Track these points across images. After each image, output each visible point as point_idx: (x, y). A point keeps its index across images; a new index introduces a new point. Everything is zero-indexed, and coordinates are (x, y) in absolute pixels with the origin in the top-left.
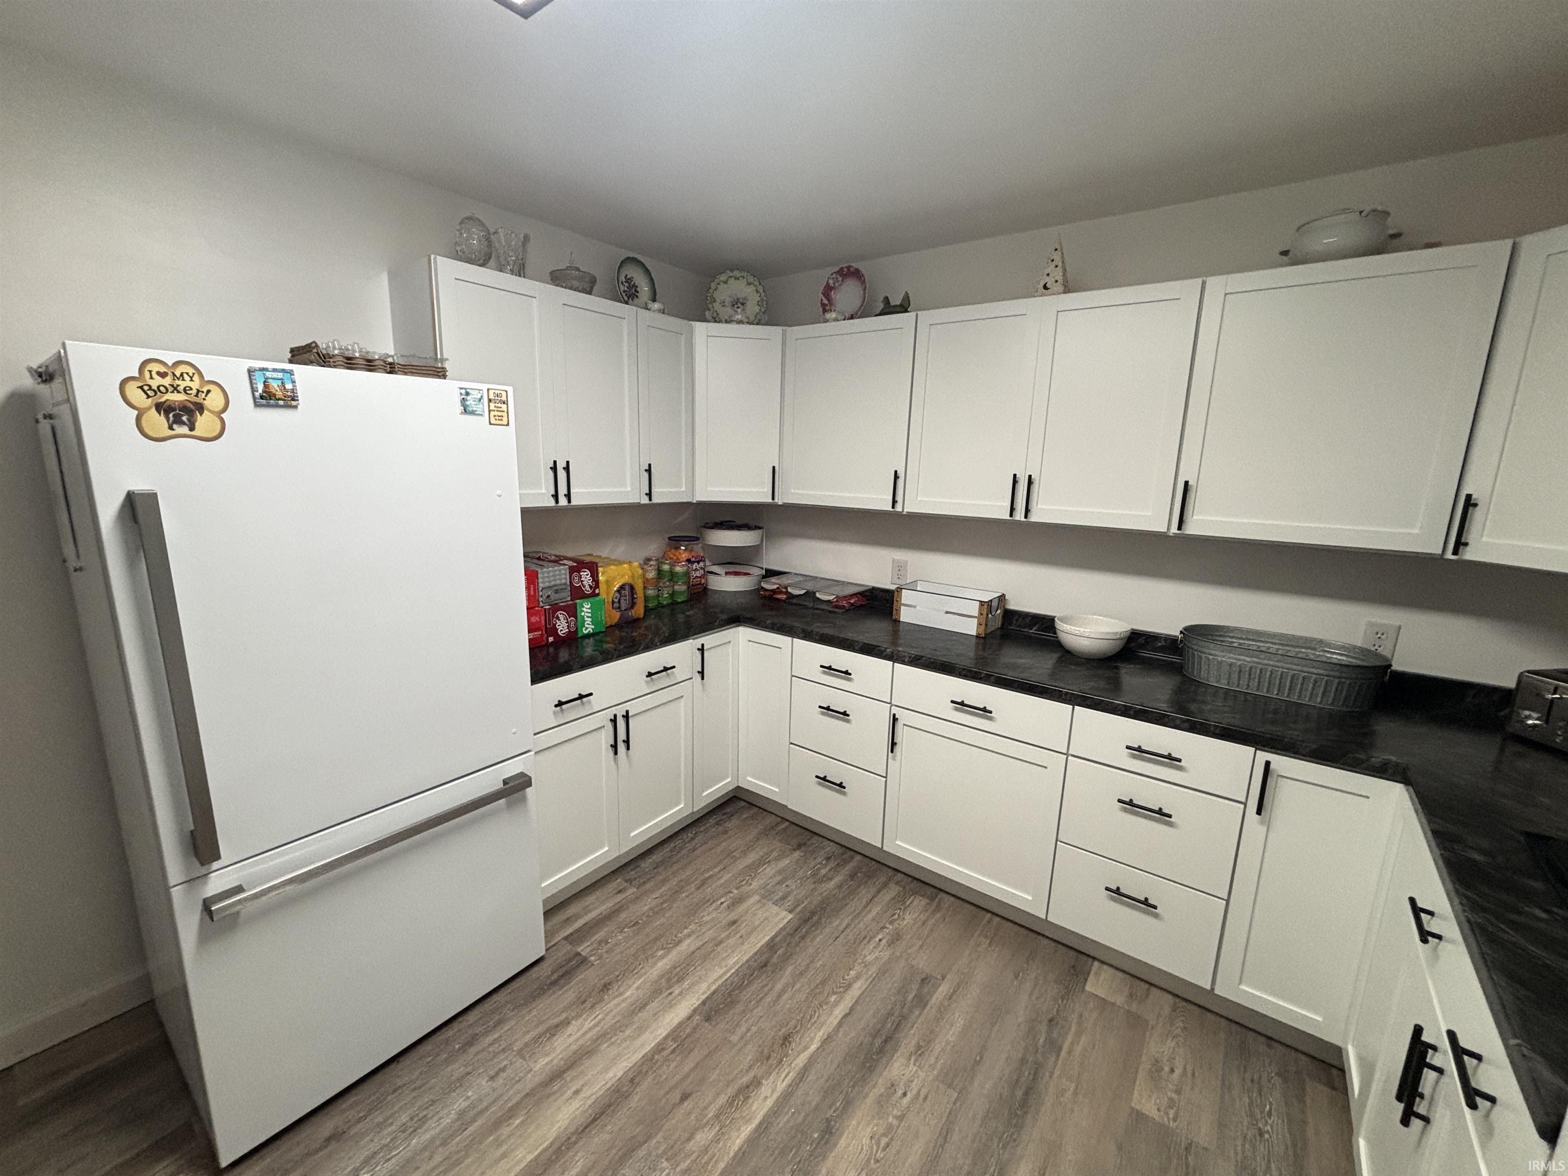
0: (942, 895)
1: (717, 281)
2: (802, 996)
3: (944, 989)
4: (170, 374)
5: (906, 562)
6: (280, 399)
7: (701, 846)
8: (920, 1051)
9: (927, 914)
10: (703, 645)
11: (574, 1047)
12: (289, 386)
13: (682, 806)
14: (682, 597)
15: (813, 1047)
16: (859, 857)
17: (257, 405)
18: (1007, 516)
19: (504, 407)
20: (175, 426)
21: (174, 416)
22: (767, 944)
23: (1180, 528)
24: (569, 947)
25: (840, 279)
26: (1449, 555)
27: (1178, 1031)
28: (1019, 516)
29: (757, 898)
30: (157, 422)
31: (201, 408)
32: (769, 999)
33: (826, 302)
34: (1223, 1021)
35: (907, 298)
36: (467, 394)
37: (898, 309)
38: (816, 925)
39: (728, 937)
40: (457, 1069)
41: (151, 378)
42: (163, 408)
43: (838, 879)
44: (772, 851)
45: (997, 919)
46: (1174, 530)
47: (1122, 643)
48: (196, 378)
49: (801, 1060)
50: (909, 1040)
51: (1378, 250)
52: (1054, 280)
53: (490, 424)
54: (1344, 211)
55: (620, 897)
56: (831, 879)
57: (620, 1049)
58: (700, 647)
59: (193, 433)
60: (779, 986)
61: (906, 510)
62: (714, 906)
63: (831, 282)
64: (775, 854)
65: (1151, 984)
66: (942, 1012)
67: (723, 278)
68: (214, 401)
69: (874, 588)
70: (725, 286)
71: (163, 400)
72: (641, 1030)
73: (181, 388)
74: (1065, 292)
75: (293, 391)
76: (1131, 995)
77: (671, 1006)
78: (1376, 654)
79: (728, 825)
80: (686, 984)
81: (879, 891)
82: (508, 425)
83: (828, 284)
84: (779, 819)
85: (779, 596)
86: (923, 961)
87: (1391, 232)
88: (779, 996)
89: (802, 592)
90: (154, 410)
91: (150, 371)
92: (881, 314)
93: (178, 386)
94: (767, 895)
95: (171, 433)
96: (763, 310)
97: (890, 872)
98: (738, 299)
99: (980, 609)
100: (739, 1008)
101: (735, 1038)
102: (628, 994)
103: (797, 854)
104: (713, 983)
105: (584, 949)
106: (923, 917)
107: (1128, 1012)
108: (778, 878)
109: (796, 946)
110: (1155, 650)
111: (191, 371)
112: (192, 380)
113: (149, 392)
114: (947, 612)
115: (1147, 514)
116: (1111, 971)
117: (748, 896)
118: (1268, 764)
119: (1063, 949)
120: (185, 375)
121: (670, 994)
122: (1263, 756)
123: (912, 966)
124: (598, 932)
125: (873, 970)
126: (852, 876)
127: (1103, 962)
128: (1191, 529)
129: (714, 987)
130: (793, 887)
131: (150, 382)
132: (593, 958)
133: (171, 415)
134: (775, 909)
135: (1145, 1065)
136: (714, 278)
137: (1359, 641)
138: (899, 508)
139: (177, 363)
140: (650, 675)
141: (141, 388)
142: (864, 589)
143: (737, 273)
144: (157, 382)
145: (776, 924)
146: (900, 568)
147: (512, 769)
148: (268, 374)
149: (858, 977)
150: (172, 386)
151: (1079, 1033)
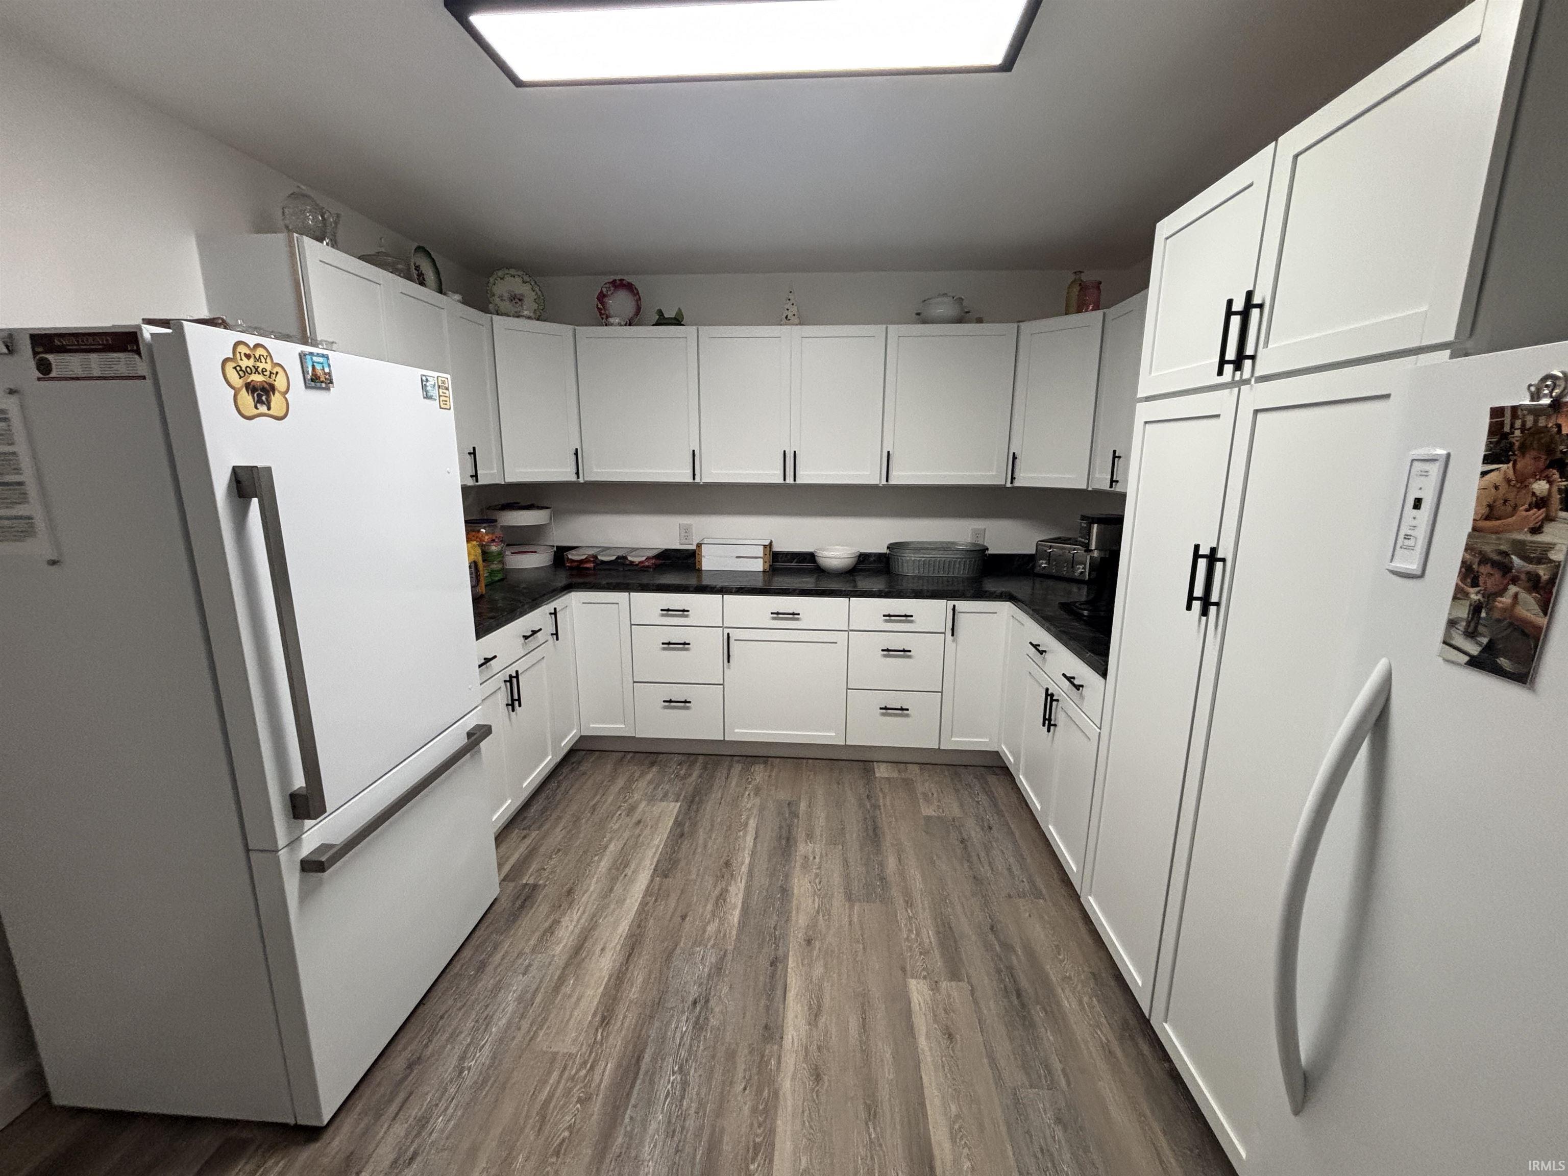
0: (770, 759)
1: (495, 276)
2: (720, 840)
3: (803, 806)
4: (252, 356)
5: (691, 525)
6: (322, 382)
7: (571, 788)
8: (810, 836)
9: (768, 771)
10: (555, 609)
11: (577, 931)
12: (327, 370)
13: (550, 757)
14: (499, 575)
15: (747, 860)
16: (700, 757)
17: (307, 387)
18: (781, 481)
19: (447, 392)
20: (259, 406)
21: (257, 395)
22: (674, 823)
23: (887, 480)
24: (512, 885)
25: (612, 289)
26: (1009, 485)
27: (928, 778)
28: (790, 480)
29: (644, 804)
30: (247, 399)
31: (273, 388)
32: (699, 850)
33: (600, 306)
34: (944, 766)
35: (680, 312)
36: (427, 380)
37: (674, 321)
38: (701, 802)
39: (642, 831)
40: (487, 981)
41: (241, 360)
42: (251, 388)
43: (695, 774)
44: (634, 773)
45: (810, 761)
46: (884, 482)
47: (856, 559)
48: (268, 360)
49: (744, 869)
50: (800, 834)
51: (960, 320)
52: (792, 314)
53: (441, 408)
54: (945, 295)
55: (528, 841)
56: (690, 775)
57: (614, 916)
58: (553, 611)
59: (270, 412)
60: (701, 842)
61: (704, 480)
62: (615, 818)
63: (604, 290)
64: (637, 775)
65: (906, 763)
66: (810, 816)
67: (500, 273)
68: (280, 383)
69: (666, 550)
70: (502, 281)
71: (249, 380)
72: (621, 901)
73: (260, 370)
74: (800, 324)
75: (329, 374)
76: (899, 772)
77: (632, 881)
78: (979, 545)
79: (582, 768)
80: (633, 866)
81: (729, 770)
82: (450, 409)
83: (601, 292)
84: (623, 753)
85: (588, 565)
86: (783, 795)
87: (966, 310)
88: (705, 847)
89: (614, 558)
90: (244, 389)
91: (240, 353)
92: (657, 324)
93: (258, 367)
94: (651, 799)
95: (256, 412)
96: (541, 308)
97: (729, 758)
98: (515, 295)
99: (764, 551)
100: (683, 863)
101: (694, 876)
102: (592, 889)
103: (655, 769)
104: (653, 857)
105: (528, 879)
106: (767, 774)
107: (901, 778)
108: (652, 787)
109: (696, 817)
110: (871, 563)
111: (265, 354)
112: (266, 362)
113: (240, 372)
114: (737, 557)
115: (866, 473)
116: (884, 765)
117: (637, 803)
118: (954, 606)
119: (855, 763)
120: (262, 357)
121: (626, 875)
122: (951, 603)
123: (778, 800)
124: (529, 867)
125: (755, 811)
126: (705, 768)
127: (877, 762)
128: (893, 481)
129: (655, 860)
130: (667, 787)
131: (241, 363)
132: (541, 882)
133: (255, 395)
134: (664, 804)
135: (920, 796)
136: (492, 274)
137: (969, 540)
138: (697, 480)
139: (257, 346)
140: (526, 637)
141: (235, 368)
142: (660, 551)
143: (512, 271)
144: (245, 363)
145: (672, 811)
146: (686, 531)
147: (470, 722)
148: (315, 359)
149: (748, 818)
150: (254, 367)
151: (884, 798)
